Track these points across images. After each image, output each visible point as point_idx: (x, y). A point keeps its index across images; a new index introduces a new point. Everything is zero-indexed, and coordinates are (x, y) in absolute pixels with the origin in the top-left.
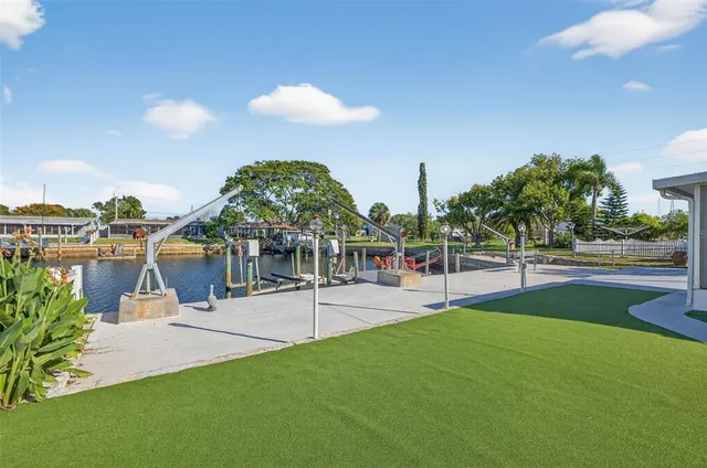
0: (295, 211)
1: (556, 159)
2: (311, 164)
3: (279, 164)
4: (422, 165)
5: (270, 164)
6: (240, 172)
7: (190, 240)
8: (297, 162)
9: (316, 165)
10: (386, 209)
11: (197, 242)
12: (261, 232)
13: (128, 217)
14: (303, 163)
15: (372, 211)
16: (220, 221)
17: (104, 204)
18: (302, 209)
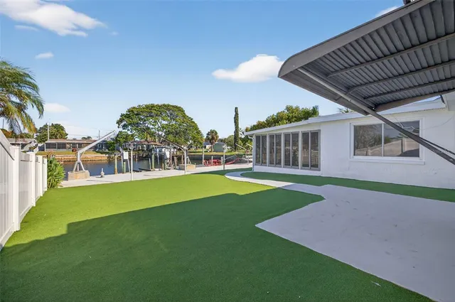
0: (164, 134)
1: (297, 108)
2: (173, 106)
3: (153, 106)
4: (236, 108)
5: (147, 107)
6: (129, 111)
7: (97, 152)
8: (164, 105)
9: (176, 107)
10: (216, 133)
11: (102, 153)
12: (143, 147)
13: (56, 138)
14: (169, 105)
15: (208, 134)
16: (116, 140)
17: (38, 129)
18: (168, 133)
